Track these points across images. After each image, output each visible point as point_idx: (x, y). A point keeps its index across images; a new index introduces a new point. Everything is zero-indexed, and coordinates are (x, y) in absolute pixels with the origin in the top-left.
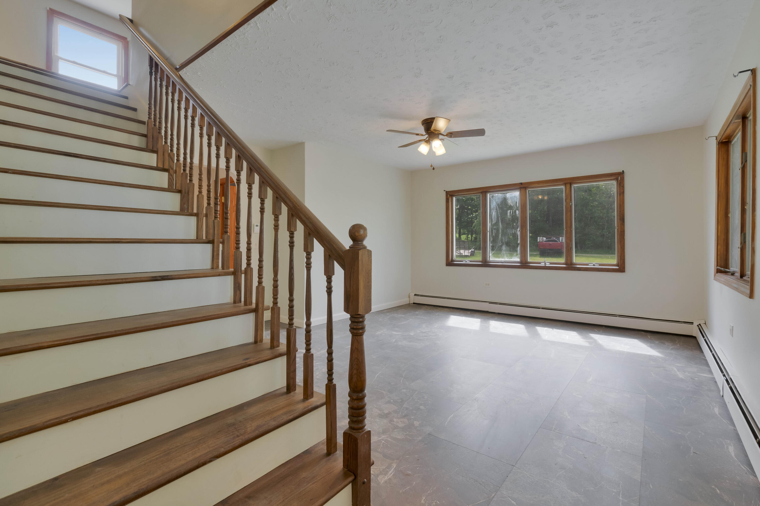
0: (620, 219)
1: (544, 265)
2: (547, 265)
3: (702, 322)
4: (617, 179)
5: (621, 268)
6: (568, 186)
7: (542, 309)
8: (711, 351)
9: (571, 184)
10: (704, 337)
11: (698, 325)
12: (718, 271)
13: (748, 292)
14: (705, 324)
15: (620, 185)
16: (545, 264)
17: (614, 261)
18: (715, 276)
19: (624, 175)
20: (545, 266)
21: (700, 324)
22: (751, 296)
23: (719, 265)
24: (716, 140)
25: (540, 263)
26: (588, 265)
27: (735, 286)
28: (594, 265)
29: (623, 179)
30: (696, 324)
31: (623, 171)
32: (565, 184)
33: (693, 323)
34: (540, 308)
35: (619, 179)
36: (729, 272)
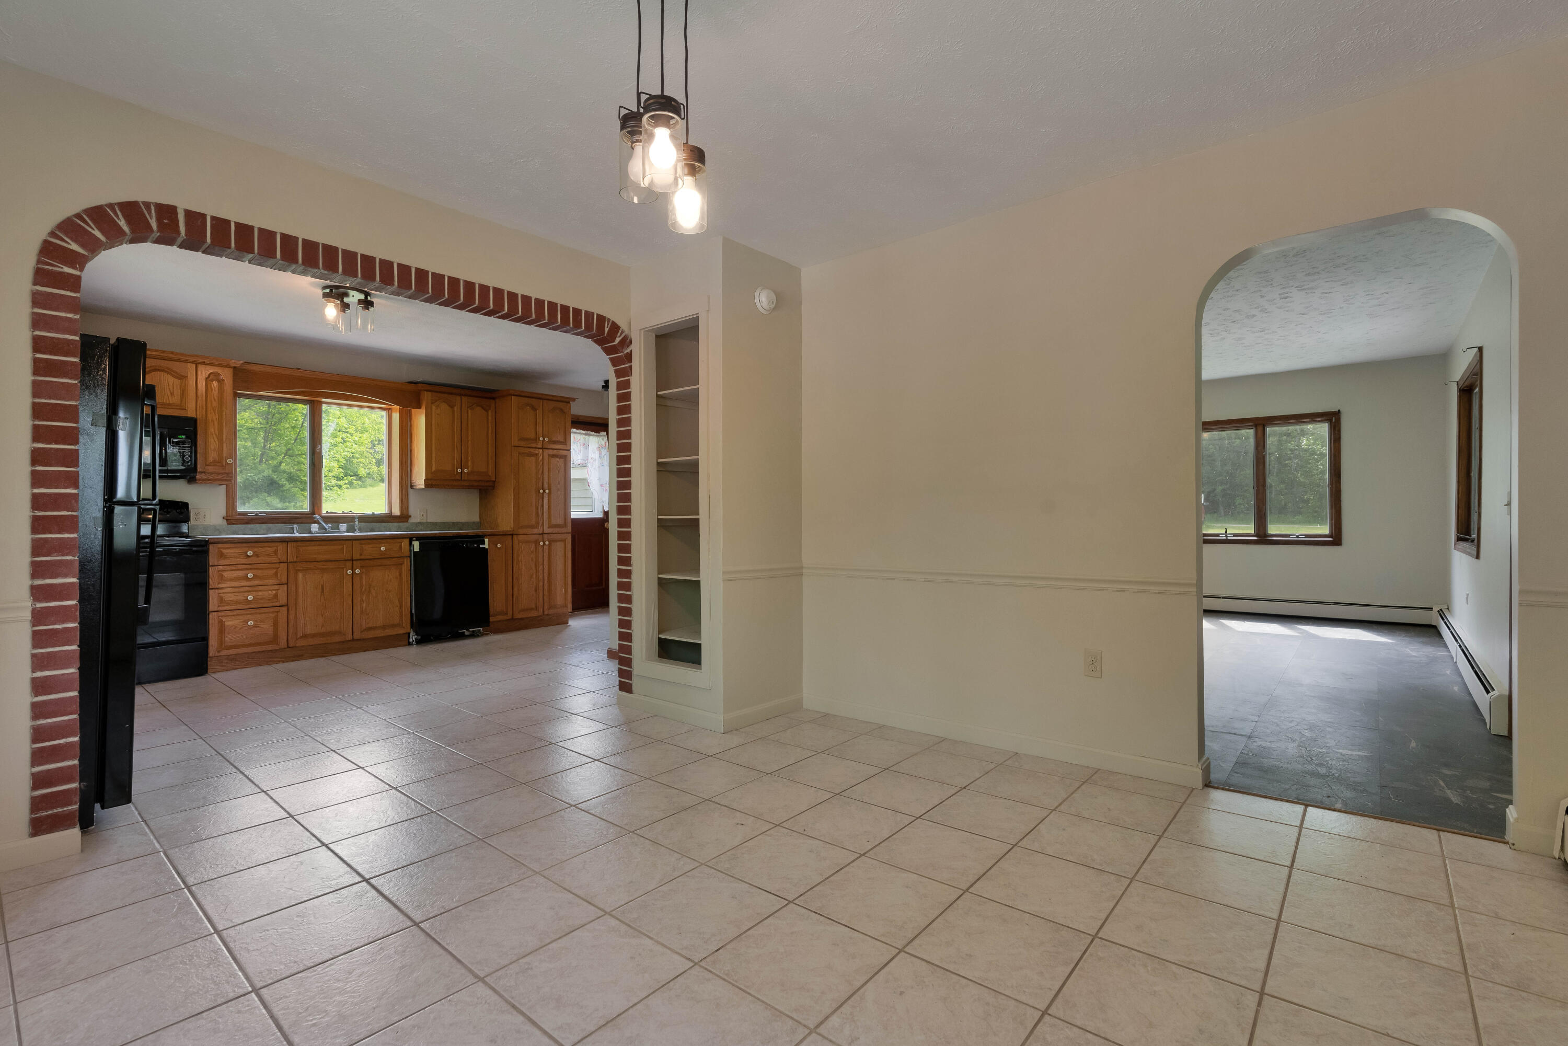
0: (1335, 475)
1: (1225, 538)
2: (1229, 538)
3: (1444, 607)
4: (1330, 421)
5: (1336, 539)
6: (1260, 428)
7: (1223, 598)
8: (1449, 629)
9: (1264, 426)
10: (1443, 619)
11: (1438, 611)
12: (1459, 539)
13: (1475, 553)
14: (1448, 608)
15: (1335, 428)
16: (1226, 536)
17: (1324, 529)
18: (1455, 545)
19: (1340, 416)
20: (1227, 539)
21: (1441, 610)
22: (1478, 557)
23: (1459, 532)
24: (1456, 386)
25: (1218, 535)
26: (1289, 536)
27: (1468, 550)
28: (1297, 537)
29: (1338, 421)
30: (1436, 609)
31: (1339, 410)
32: (1256, 426)
33: (1432, 609)
34: (1220, 598)
35: (1334, 421)
36: (1469, 539)
